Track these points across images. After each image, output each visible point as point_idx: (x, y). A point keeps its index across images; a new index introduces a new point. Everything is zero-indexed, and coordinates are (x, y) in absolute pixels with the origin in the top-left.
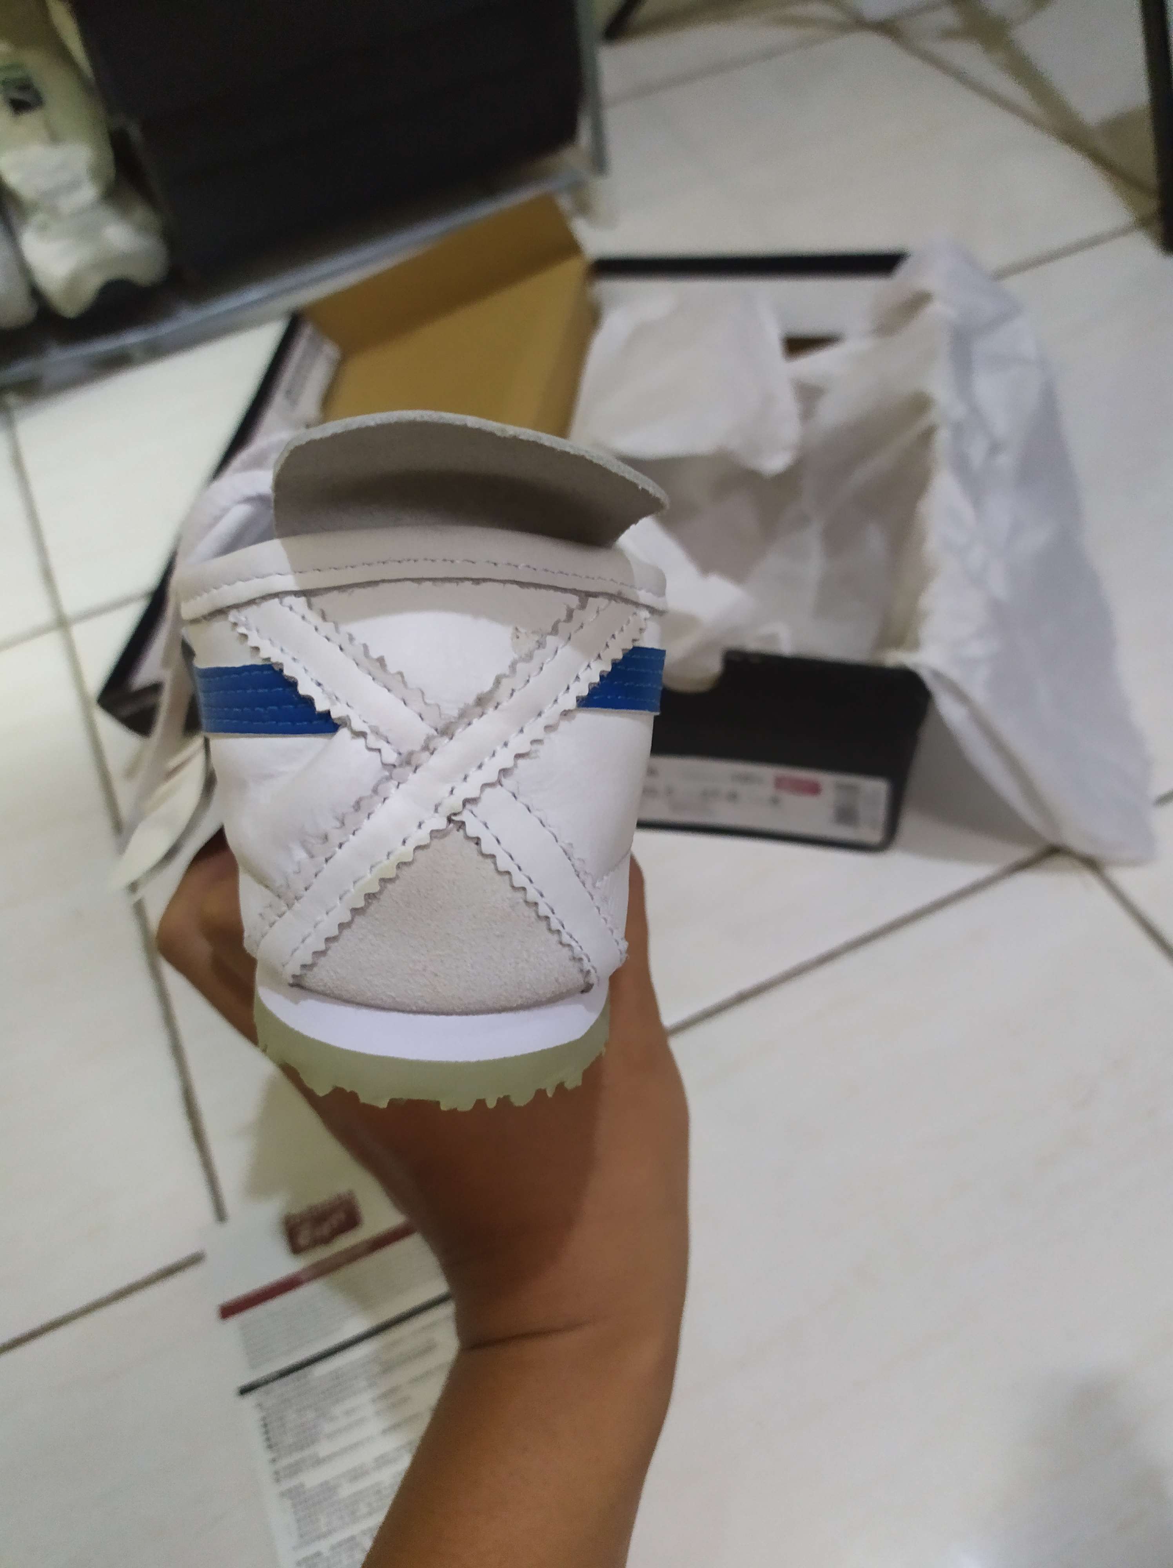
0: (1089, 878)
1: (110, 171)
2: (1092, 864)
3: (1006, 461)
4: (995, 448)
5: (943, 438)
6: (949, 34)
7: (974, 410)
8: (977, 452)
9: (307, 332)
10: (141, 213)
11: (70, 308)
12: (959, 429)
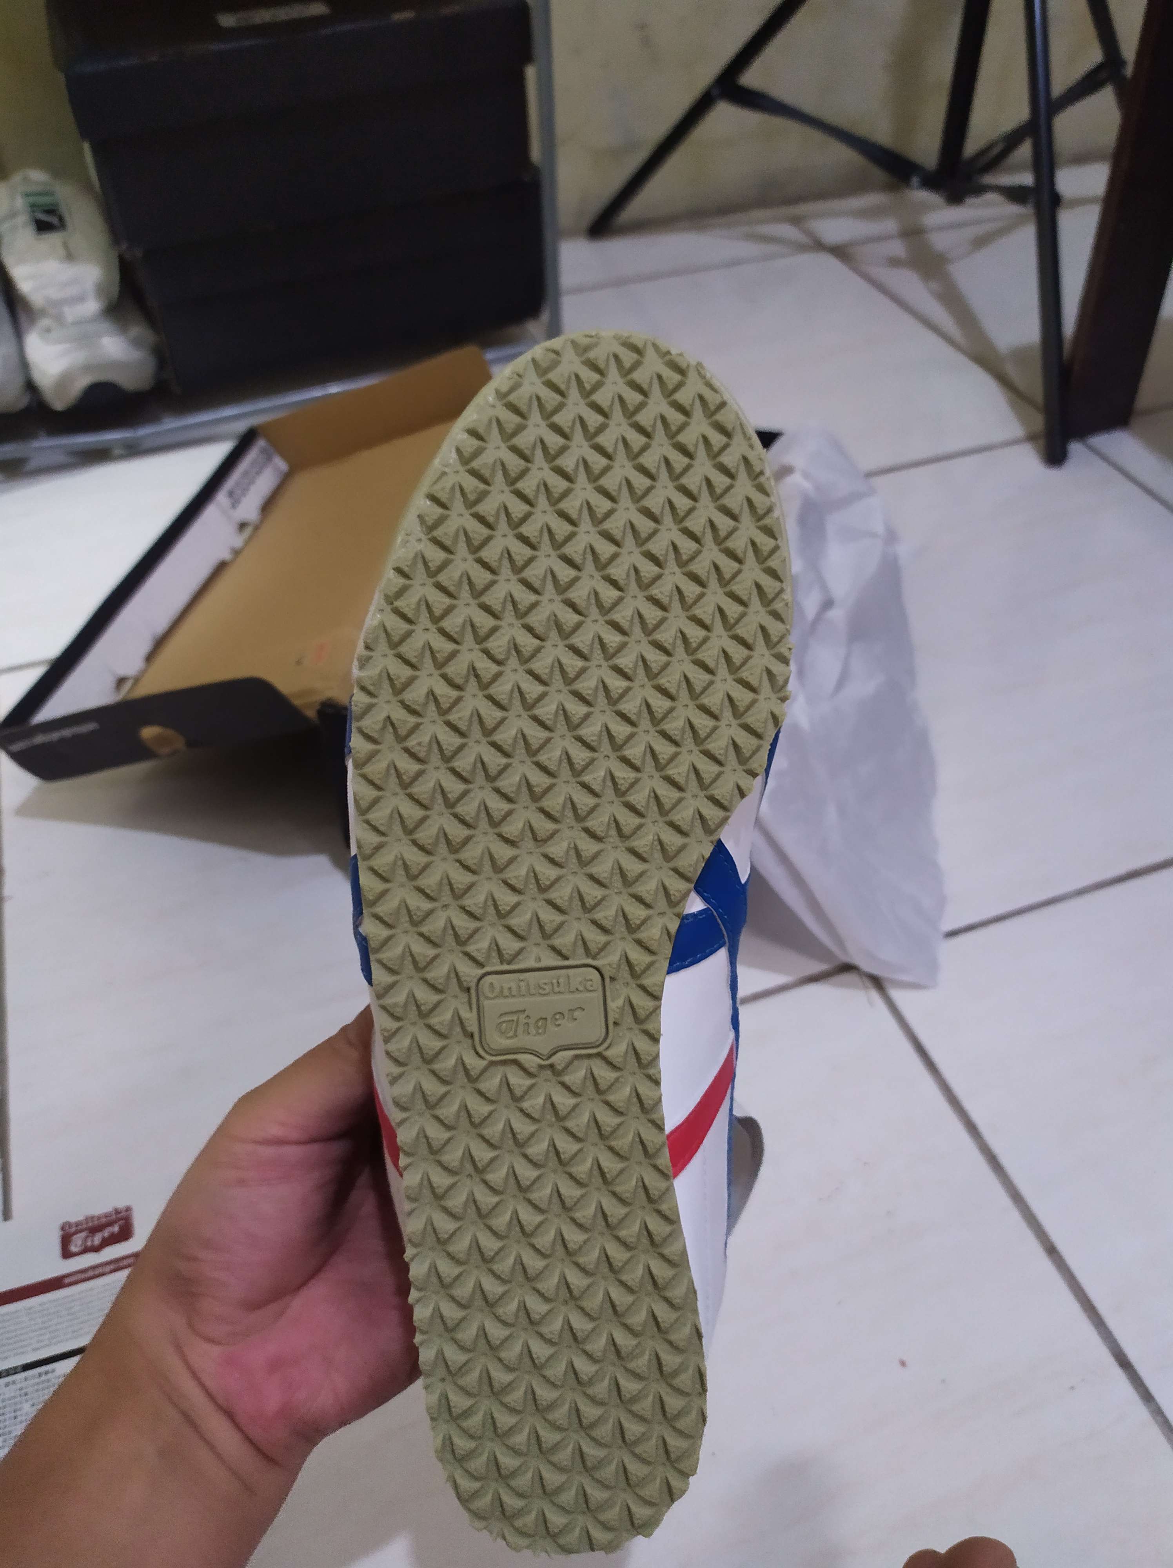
0: (874, 994)
1: (115, 290)
2: (877, 982)
3: (837, 614)
4: (828, 604)
6: (894, 262)
7: (813, 567)
8: (810, 604)
9: (261, 443)
10: (138, 330)
11: (59, 404)
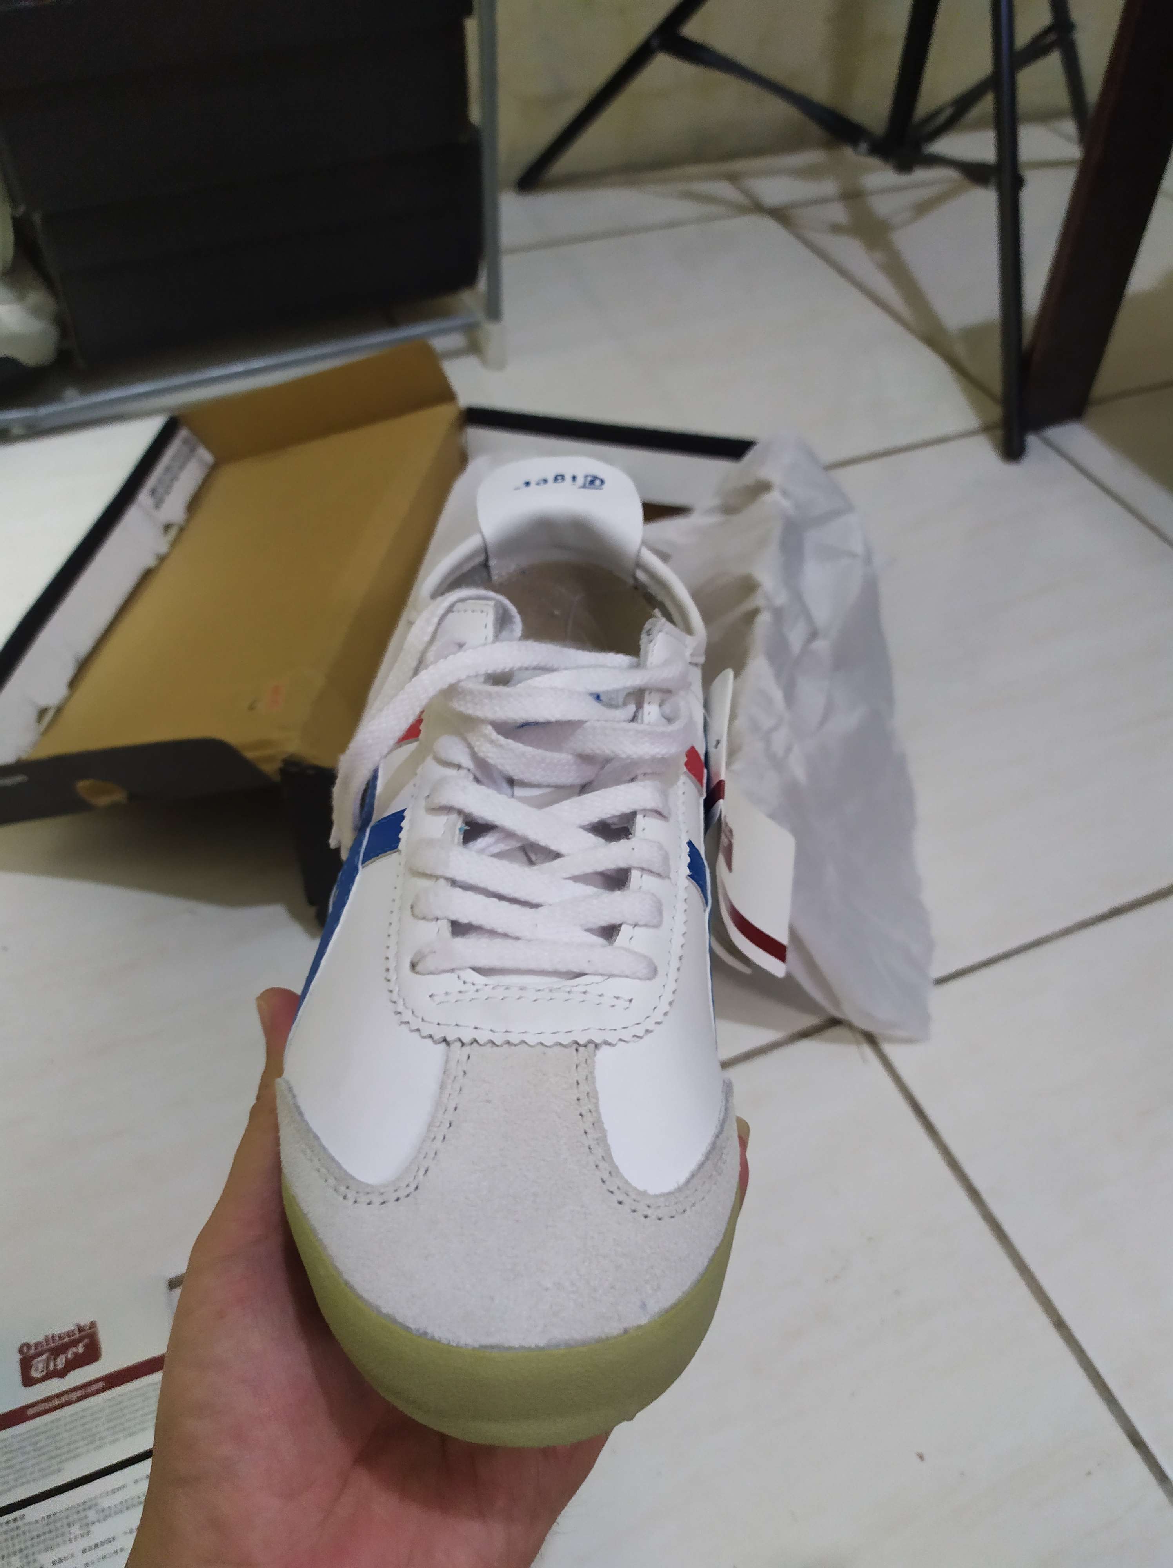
0: (867, 1050)
1: (9, 253)
2: (871, 1039)
3: (821, 645)
4: (814, 635)
5: (764, 619)
6: (836, 229)
7: (797, 596)
8: (796, 637)
9: (183, 433)
10: (37, 296)
12: (778, 614)
